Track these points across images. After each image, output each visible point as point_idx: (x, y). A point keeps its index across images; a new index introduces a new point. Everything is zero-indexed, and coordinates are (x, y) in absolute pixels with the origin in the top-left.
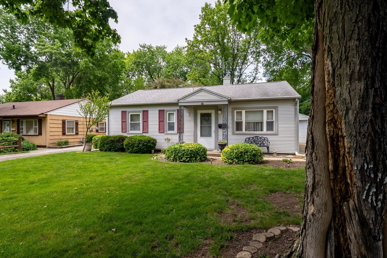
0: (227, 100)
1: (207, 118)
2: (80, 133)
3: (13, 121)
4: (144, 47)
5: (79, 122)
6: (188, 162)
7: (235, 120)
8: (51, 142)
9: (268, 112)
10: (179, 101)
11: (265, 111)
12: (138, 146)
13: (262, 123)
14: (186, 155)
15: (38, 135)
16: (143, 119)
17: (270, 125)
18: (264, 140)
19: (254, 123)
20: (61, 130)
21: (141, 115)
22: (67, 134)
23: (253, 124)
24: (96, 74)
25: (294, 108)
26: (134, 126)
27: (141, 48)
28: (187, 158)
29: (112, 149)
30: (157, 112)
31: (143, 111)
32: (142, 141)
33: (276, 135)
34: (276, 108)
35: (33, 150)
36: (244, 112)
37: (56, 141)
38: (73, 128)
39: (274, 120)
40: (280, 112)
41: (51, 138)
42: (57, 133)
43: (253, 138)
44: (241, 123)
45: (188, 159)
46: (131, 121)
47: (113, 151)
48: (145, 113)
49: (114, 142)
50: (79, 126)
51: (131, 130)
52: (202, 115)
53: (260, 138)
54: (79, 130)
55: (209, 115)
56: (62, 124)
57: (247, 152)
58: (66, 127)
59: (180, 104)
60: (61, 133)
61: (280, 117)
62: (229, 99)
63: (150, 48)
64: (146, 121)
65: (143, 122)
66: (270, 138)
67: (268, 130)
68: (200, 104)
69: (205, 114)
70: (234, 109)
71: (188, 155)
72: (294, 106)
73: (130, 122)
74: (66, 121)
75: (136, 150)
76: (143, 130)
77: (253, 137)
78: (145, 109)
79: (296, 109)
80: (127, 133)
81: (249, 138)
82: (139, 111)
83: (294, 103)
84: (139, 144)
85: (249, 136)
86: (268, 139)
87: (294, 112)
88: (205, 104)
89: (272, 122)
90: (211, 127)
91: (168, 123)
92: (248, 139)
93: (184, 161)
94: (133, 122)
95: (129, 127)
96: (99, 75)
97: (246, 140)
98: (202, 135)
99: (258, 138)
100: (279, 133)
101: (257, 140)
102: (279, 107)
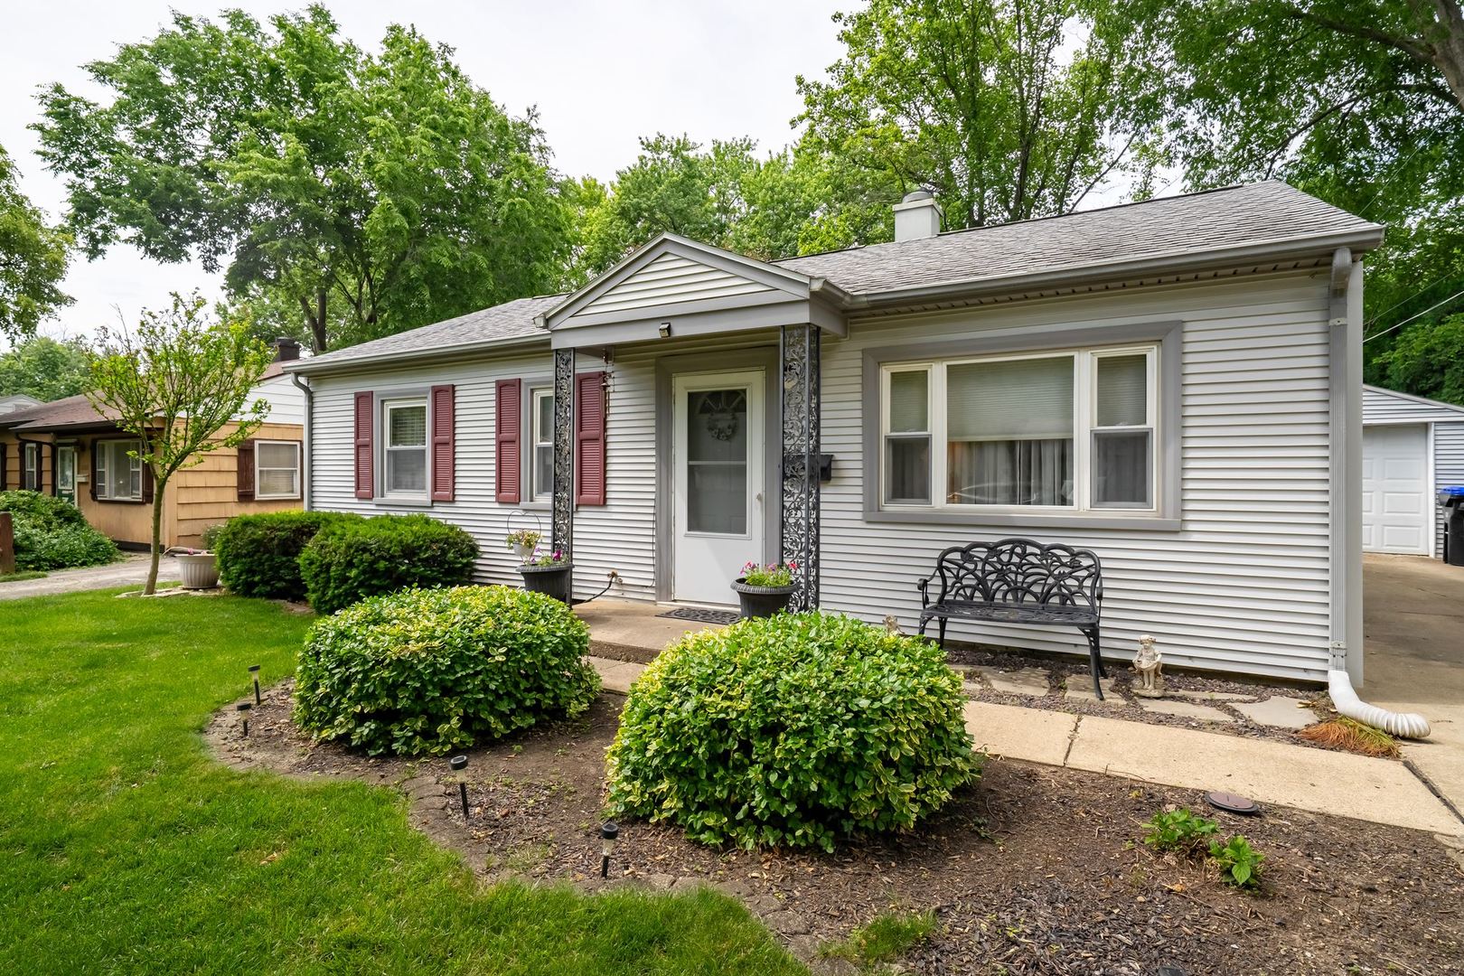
0: (805, 294)
1: (724, 421)
3: (81, 448)
7: (886, 429)
8: (187, 529)
9: (1105, 366)
10: (555, 324)
11: (1085, 366)
13: (1065, 446)
15: (142, 504)
16: (435, 433)
17: (1123, 462)
18: (1075, 566)
19: (1011, 445)
20: (233, 480)
21: (427, 404)
22: (258, 496)
23: (1002, 454)
25: (1316, 327)
26: (403, 470)
30: (490, 393)
31: (437, 391)
33: (1173, 530)
34: (1164, 336)
36: (938, 375)
37: (198, 528)
39: (1152, 421)
40: (1196, 368)
42: (211, 496)
43: (993, 549)
44: (924, 443)
46: (395, 440)
48: (445, 401)
52: (700, 404)
53: (1046, 551)
55: (734, 401)
56: (239, 458)
58: (257, 469)
59: (557, 342)
60: (232, 495)
61: (1197, 401)
62: (817, 286)
64: (446, 444)
65: (435, 445)
66: (1107, 550)
67: (1107, 492)
68: (652, 333)
69: (715, 395)
70: (875, 358)
72: (1316, 316)
73: (387, 446)
74: (257, 443)
76: (435, 488)
78: (443, 379)
79: (1333, 338)
80: (377, 499)
81: (963, 551)
82: (415, 391)
83: (1319, 290)
84: (350, 565)
85: (964, 538)
86: (1097, 560)
87: (1320, 361)
88: (680, 330)
89: (1141, 440)
90: (741, 472)
91: (538, 450)
92: (956, 556)
94: (400, 447)
95: (382, 469)
96: (446, 262)
97: (942, 559)
98: (695, 523)
99: (1030, 549)
100: (1190, 517)
101: (1020, 566)
102: (1188, 327)
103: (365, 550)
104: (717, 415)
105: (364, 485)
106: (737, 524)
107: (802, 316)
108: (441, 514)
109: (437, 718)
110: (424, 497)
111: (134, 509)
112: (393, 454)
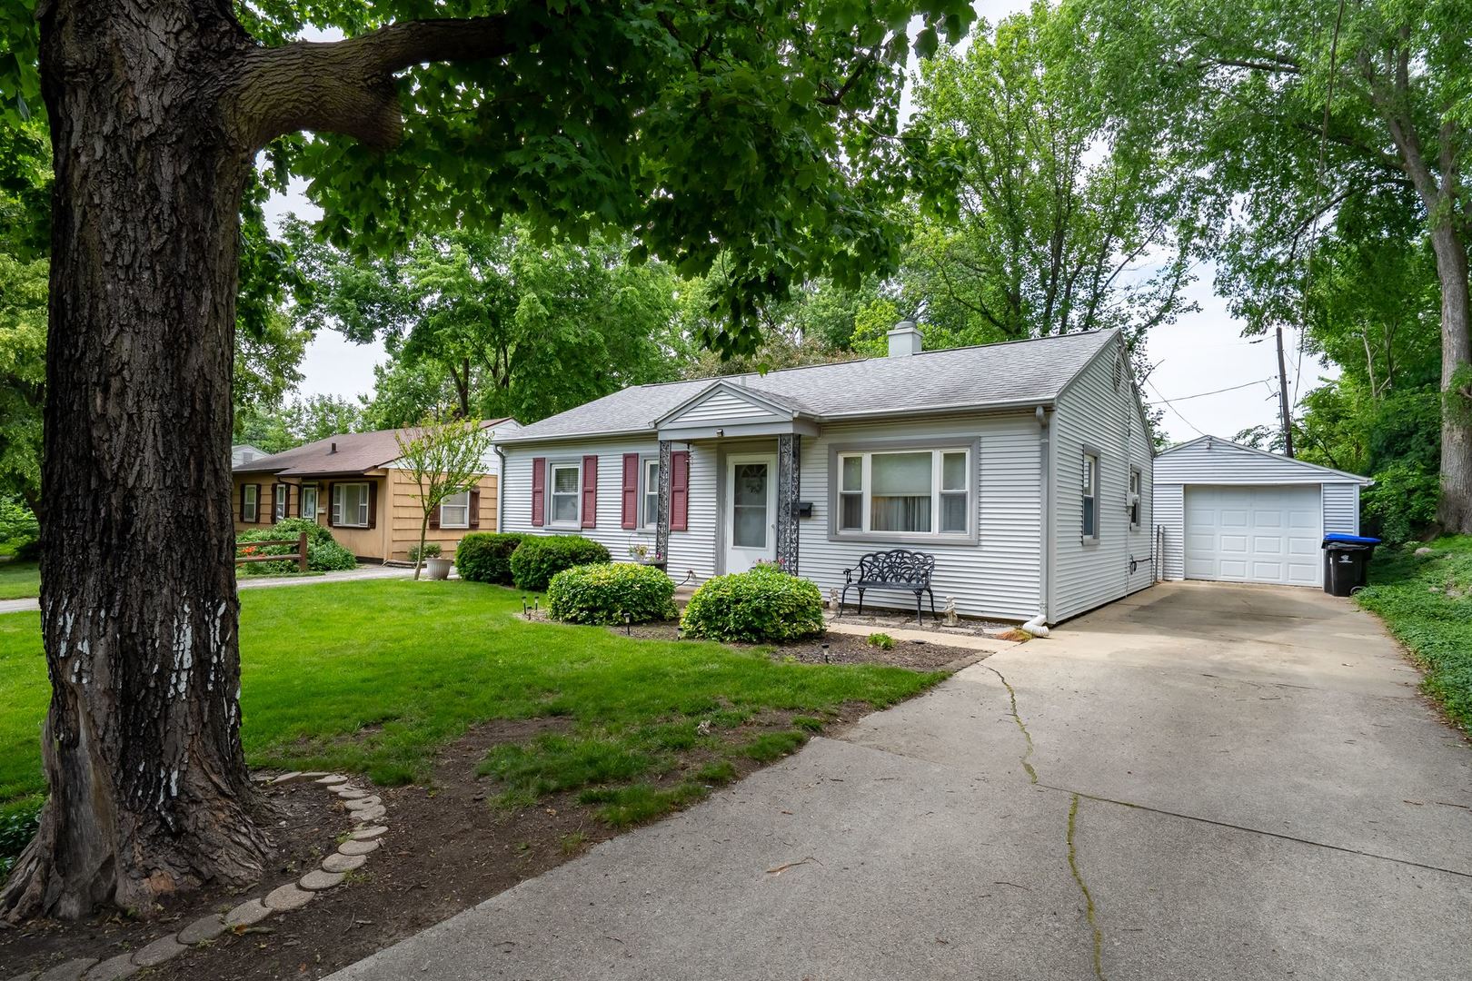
0: (790, 418)
1: (753, 482)
3: (322, 488)
5: (482, 491)
7: (840, 489)
8: (397, 548)
9: (947, 456)
10: (659, 427)
11: (938, 457)
12: (539, 569)
13: (928, 500)
14: (582, 601)
15: (367, 529)
16: (584, 485)
17: (955, 508)
18: (925, 564)
19: (906, 498)
21: (580, 467)
22: (442, 526)
23: (901, 504)
24: (564, 337)
25: (1037, 443)
26: (563, 507)
29: (482, 574)
30: (618, 462)
31: (586, 459)
33: (975, 545)
34: (974, 443)
35: (340, 568)
36: (867, 459)
37: (407, 547)
38: (462, 509)
39: (967, 489)
40: (987, 461)
41: (397, 536)
42: (413, 524)
43: (888, 555)
44: (859, 498)
46: (556, 491)
47: (483, 581)
48: (591, 462)
50: (482, 504)
51: (557, 518)
52: (742, 472)
53: (913, 556)
54: (482, 514)
55: (760, 470)
57: (738, 601)
58: (442, 506)
59: (661, 437)
62: (796, 415)
64: (591, 492)
65: (585, 492)
66: (940, 556)
67: (944, 525)
68: (713, 434)
69: (751, 467)
70: (835, 450)
71: (586, 601)
72: (1037, 437)
73: (553, 493)
75: (535, 580)
76: (584, 519)
77: (888, 550)
78: (590, 452)
79: (1043, 448)
80: (546, 526)
81: (874, 556)
82: (572, 458)
83: (1038, 424)
84: (542, 561)
85: (874, 549)
86: (935, 561)
87: (1037, 460)
88: (728, 433)
89: (963, 497)
90: (764, 511)
91: (650, 497)
92: (870, 559)
94: (561, 493)
95: (549, 505)
96: (572, 339)
97: (862, 560)
98: (738, 541)
99: (906, 555)
100: (982, 538)
101: (900, 564)
102: (983, 440)
103: (551, 553)
104: (751, 478)
105: (537, 517)
106: (760, 542)
107: (789, 430)
108: (586, 534)
109: (611, 611)
110: (577, 525)
111: (361, 533)
112: (557, 498)
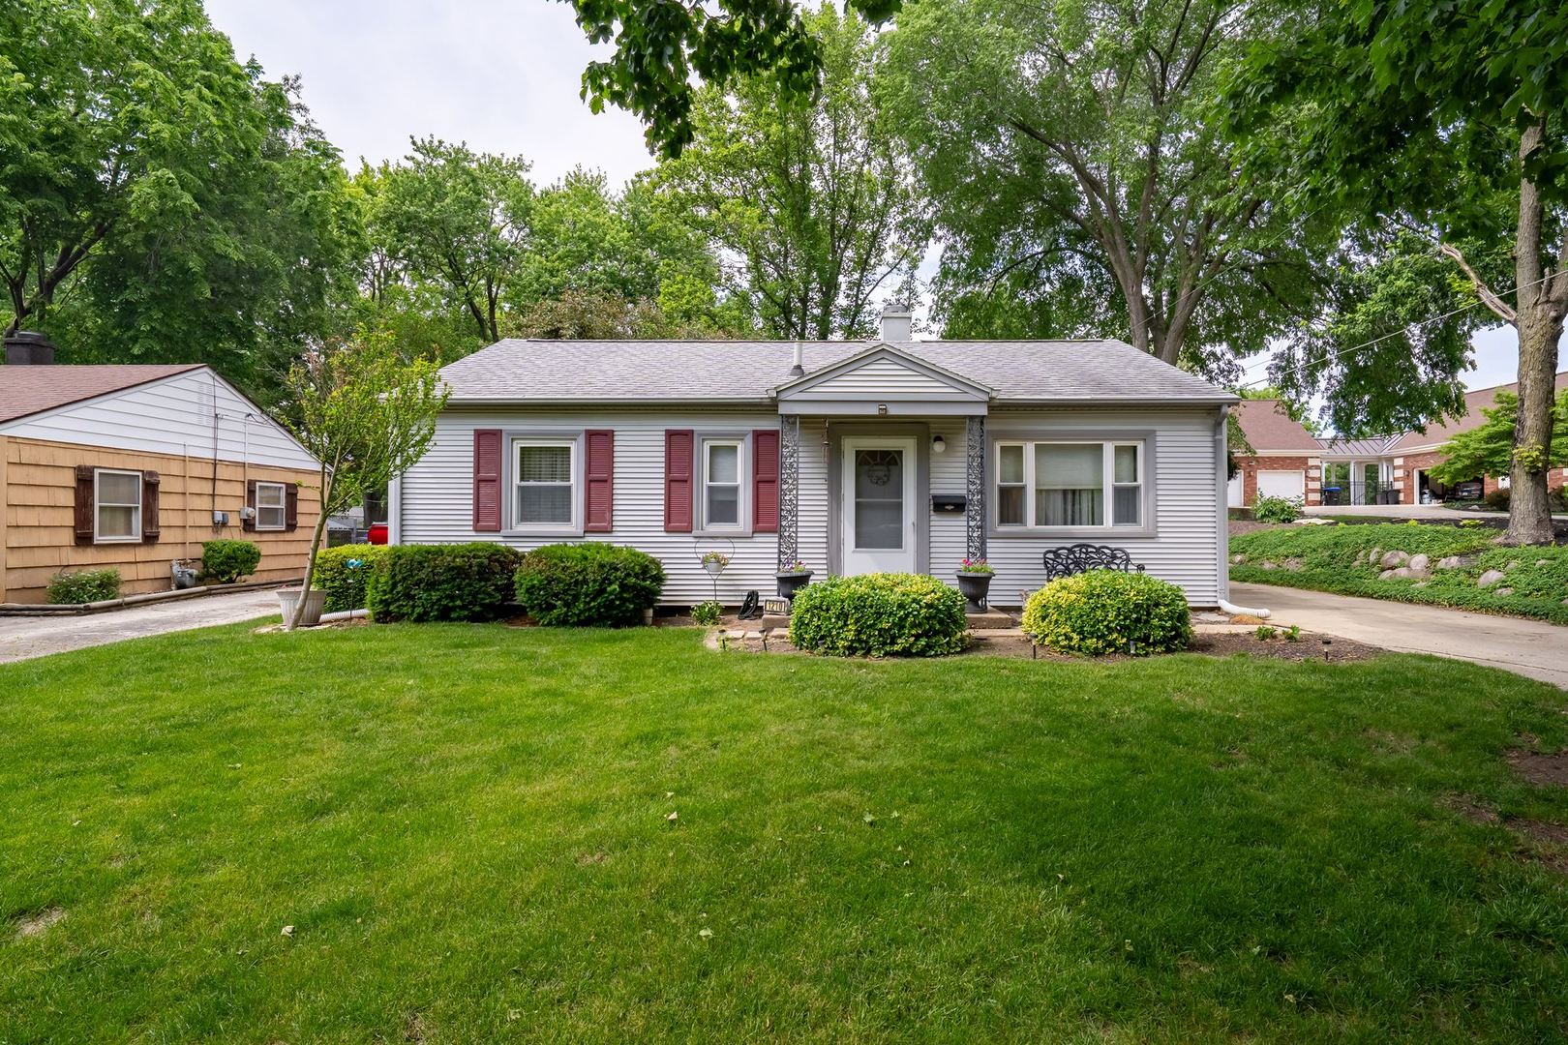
0: (986, 398)
1: (880, 471)
2: (165, 536)
4: (430, 150)
5: (161, 478)
6: (922, 654)
7: (997, 481)
8: (15, 580)
9: (1118, 449)
10: (783, 396)
11: (1109, 449)
13: (1096, 493)
16: (589, 470)
17: (1127, 502)
18: (1114, 557)
19: (1064, 492)
20: (68, 518)
21: (575, 445)
22: (98, 539)
23: (1059, 498)
25: (1210, 439)
26: (544, 503)
27: (419, 157)
28: (917, 637)
30: (660, 440)
31: (590, 435)
32: (617, 569)
33: (1150, 537)
34: (1148, 437)
36: (1029, 450)
37: (44, 578)
38: (128, 511)
39: (1141, 480)
40: (1162, 454)
41: (16, 560)
42: (44, 537)
43: (1071, 551)
44: (1021, 490)
45: (923, 642)
46: (522, 479)
47: (460, 619)
48: (600, 446)
49: (468, 576)
50: (163, 502)
51: (524, 519)
52: (864, 459)
53: (1098, 550)
54: (163, 519)
55: (891, 460)
56: (76, 490)
58: (97, 505)
59: (783, 409)
60: (67, 537)
61: (1162, 472)
62: (994, 395)
63: (458, 158)
64: (600, 480)
65: (589, 482)
66: (1129, 549)
67: (1119, 519)
68: (873, 410)
70: (992, 437)
72: (1209, 433)
73: (517, 481)
74: (97, 472)
76: (588, 518)
77: (1069, 546)
78: (599, 425)
79: (1216, 444)
80: (504, 532)
81: (1054, 552)
82: (558, 432)
83: (1211, 421)
85: (1054, 545)
86: (1127, 554)
87: (1211, 455)
88: (893, 410)
89: (1135, 490)
90: (899, 506)
91: (710, 488)
92: (1051, 555)
93: (906, 653)
94: (532, 483)
95: (512, 503)
97: (1045, 558)
98: (861, 542)
99: (1090, 550)
100: (1159, 530)
101: (1086, 559)
102: (1158, 433)
104: (879, 468)
105: (486, 514)
106: (896, 542)
108: (596, 541)
110: (576, 524)
112: (525, 489)
